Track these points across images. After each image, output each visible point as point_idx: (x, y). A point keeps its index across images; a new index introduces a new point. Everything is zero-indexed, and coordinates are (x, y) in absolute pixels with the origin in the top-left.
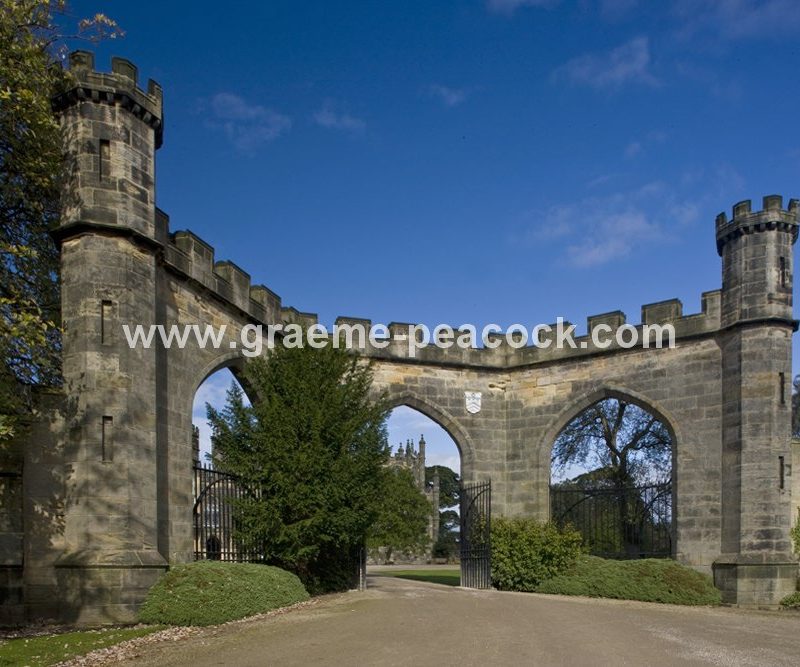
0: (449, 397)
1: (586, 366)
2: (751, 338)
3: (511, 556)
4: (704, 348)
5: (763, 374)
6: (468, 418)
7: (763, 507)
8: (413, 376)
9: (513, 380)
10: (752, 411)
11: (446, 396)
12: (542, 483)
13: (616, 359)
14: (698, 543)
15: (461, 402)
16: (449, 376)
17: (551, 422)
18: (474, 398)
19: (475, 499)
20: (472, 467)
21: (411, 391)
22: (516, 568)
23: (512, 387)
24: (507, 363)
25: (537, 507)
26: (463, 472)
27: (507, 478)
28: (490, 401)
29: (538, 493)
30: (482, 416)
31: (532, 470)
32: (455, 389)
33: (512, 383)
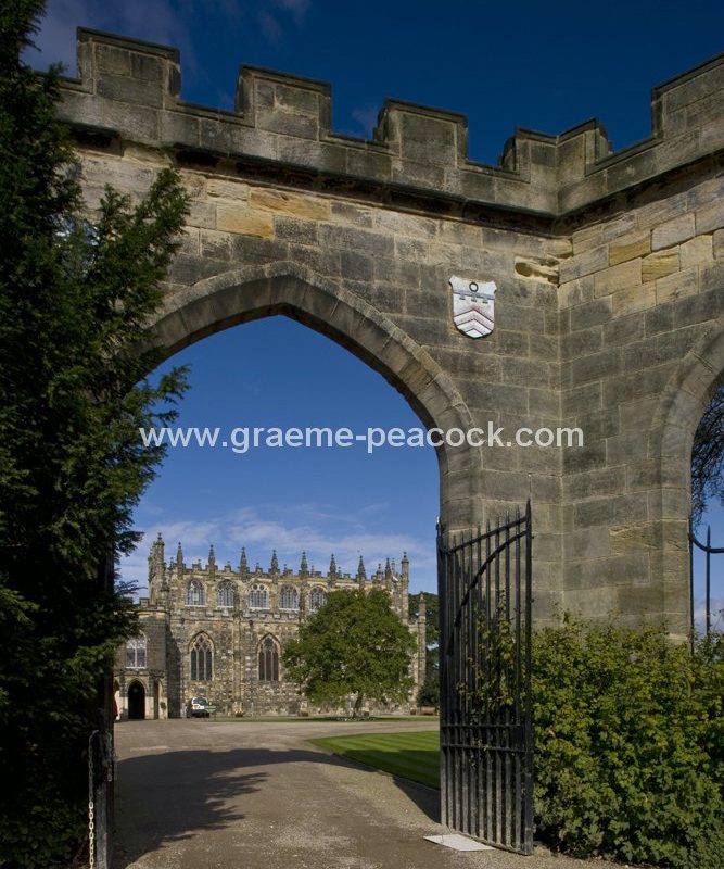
0: (405, 287)
6: (460, 349)
8: (303, 219)
9: (583, 248)
11: (396, 285)
12: (674, 526)
15: (439, 304)
16: (408, 230)
18: (475, 294)
19: (481, 572)
20: (471, 486)
21: (297, 263)
22: (618, 790)
23: (578, 270)
24: (561, 209)
25: (658, 596)
26: (447, 502)
27: (567, 520)
28: (518, 309)
29: (660, 558)
30: (498, 348)
31: (640, 489)
32: (422, 266)
33: (576, 258)
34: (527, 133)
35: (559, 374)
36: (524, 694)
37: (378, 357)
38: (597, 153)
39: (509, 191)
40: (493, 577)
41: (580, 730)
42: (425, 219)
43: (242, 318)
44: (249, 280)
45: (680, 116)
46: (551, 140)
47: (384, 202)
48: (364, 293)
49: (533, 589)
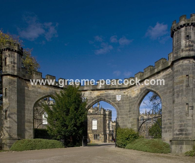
0: (112, 97)
2: (177, 65)
4: (168, 72)
5: (180, 77)
6: (117, 102)
7: (180, 121)
8: (102, 93)
10: (177, 90)
14: (167, 134)
15: (115, 98)
16: (112, 92)
17: (136, 101)
18: (119, 97)
21: (102, 97)
23: (130, 92)
28: (123, 97)
30: (121, 101)
35: (128, 103)
44: (98, 99)
48: (108, 98)
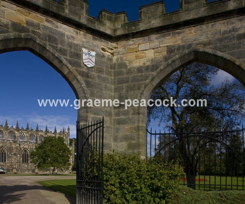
0: (68, 49)
1: (179, 33)
3: (121, 188)
6: (85, 70)
8: (36, 21)
9: (120, 47)
11: (65, 48)
12: (142, 126)
13: (204, 27)
15: (79, 56)
16: (70, 32)
17: (150, 78)
18: (89, 55)
19: (89, 136)
20: (87, 111)
21: (33, 35)
22: (126, 200)
23: (119, 53)
24: (115, 35)
25: (138, 146)
26: (80, 115)
27: (114, 122)
28: (102, 61)
29: (139, 135)
30: (96, 71)
31: (134, 116)
32: (74, 44)
33: (118, 49)
34: (106, 11)
35: (113, 81)
36: (101, 172)
37: (60, 69)
38: (125, 21)
39: (100, 26)
40: (92, 137)
41: (116, 183)
42: (75, 29)
43: (14, 49)
44: (16, 37)
45: (146, 16)
46: (112, 14)
47: (62, 22)
48: (56, 48)
49: (104, 141)
